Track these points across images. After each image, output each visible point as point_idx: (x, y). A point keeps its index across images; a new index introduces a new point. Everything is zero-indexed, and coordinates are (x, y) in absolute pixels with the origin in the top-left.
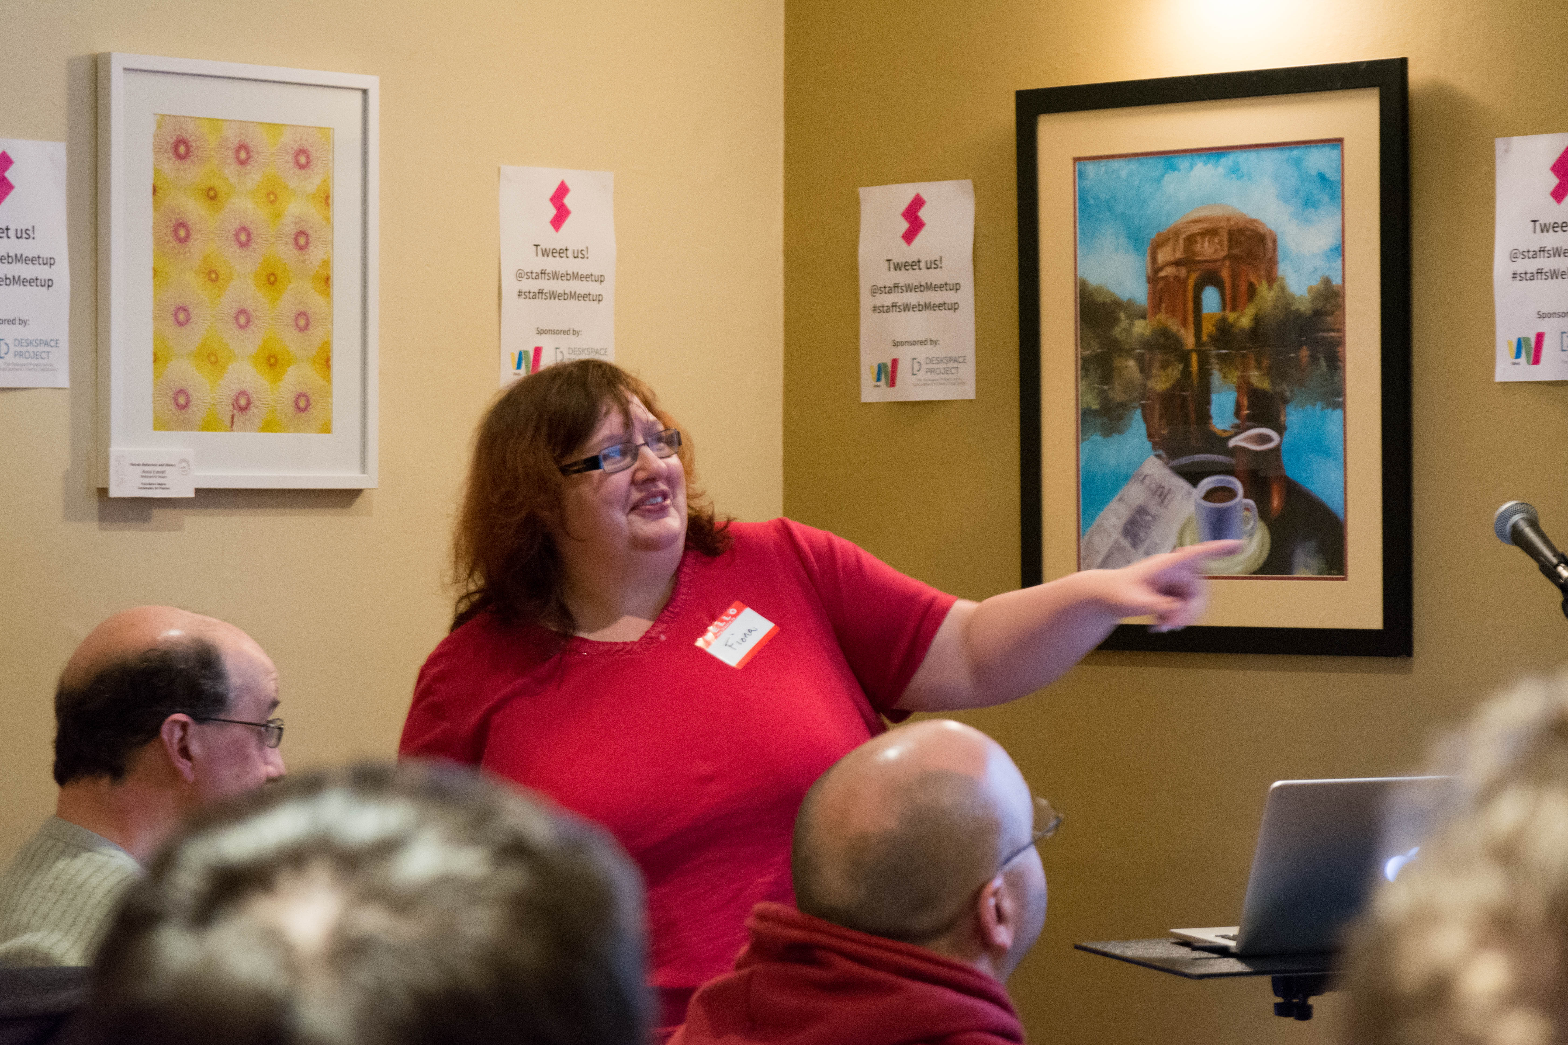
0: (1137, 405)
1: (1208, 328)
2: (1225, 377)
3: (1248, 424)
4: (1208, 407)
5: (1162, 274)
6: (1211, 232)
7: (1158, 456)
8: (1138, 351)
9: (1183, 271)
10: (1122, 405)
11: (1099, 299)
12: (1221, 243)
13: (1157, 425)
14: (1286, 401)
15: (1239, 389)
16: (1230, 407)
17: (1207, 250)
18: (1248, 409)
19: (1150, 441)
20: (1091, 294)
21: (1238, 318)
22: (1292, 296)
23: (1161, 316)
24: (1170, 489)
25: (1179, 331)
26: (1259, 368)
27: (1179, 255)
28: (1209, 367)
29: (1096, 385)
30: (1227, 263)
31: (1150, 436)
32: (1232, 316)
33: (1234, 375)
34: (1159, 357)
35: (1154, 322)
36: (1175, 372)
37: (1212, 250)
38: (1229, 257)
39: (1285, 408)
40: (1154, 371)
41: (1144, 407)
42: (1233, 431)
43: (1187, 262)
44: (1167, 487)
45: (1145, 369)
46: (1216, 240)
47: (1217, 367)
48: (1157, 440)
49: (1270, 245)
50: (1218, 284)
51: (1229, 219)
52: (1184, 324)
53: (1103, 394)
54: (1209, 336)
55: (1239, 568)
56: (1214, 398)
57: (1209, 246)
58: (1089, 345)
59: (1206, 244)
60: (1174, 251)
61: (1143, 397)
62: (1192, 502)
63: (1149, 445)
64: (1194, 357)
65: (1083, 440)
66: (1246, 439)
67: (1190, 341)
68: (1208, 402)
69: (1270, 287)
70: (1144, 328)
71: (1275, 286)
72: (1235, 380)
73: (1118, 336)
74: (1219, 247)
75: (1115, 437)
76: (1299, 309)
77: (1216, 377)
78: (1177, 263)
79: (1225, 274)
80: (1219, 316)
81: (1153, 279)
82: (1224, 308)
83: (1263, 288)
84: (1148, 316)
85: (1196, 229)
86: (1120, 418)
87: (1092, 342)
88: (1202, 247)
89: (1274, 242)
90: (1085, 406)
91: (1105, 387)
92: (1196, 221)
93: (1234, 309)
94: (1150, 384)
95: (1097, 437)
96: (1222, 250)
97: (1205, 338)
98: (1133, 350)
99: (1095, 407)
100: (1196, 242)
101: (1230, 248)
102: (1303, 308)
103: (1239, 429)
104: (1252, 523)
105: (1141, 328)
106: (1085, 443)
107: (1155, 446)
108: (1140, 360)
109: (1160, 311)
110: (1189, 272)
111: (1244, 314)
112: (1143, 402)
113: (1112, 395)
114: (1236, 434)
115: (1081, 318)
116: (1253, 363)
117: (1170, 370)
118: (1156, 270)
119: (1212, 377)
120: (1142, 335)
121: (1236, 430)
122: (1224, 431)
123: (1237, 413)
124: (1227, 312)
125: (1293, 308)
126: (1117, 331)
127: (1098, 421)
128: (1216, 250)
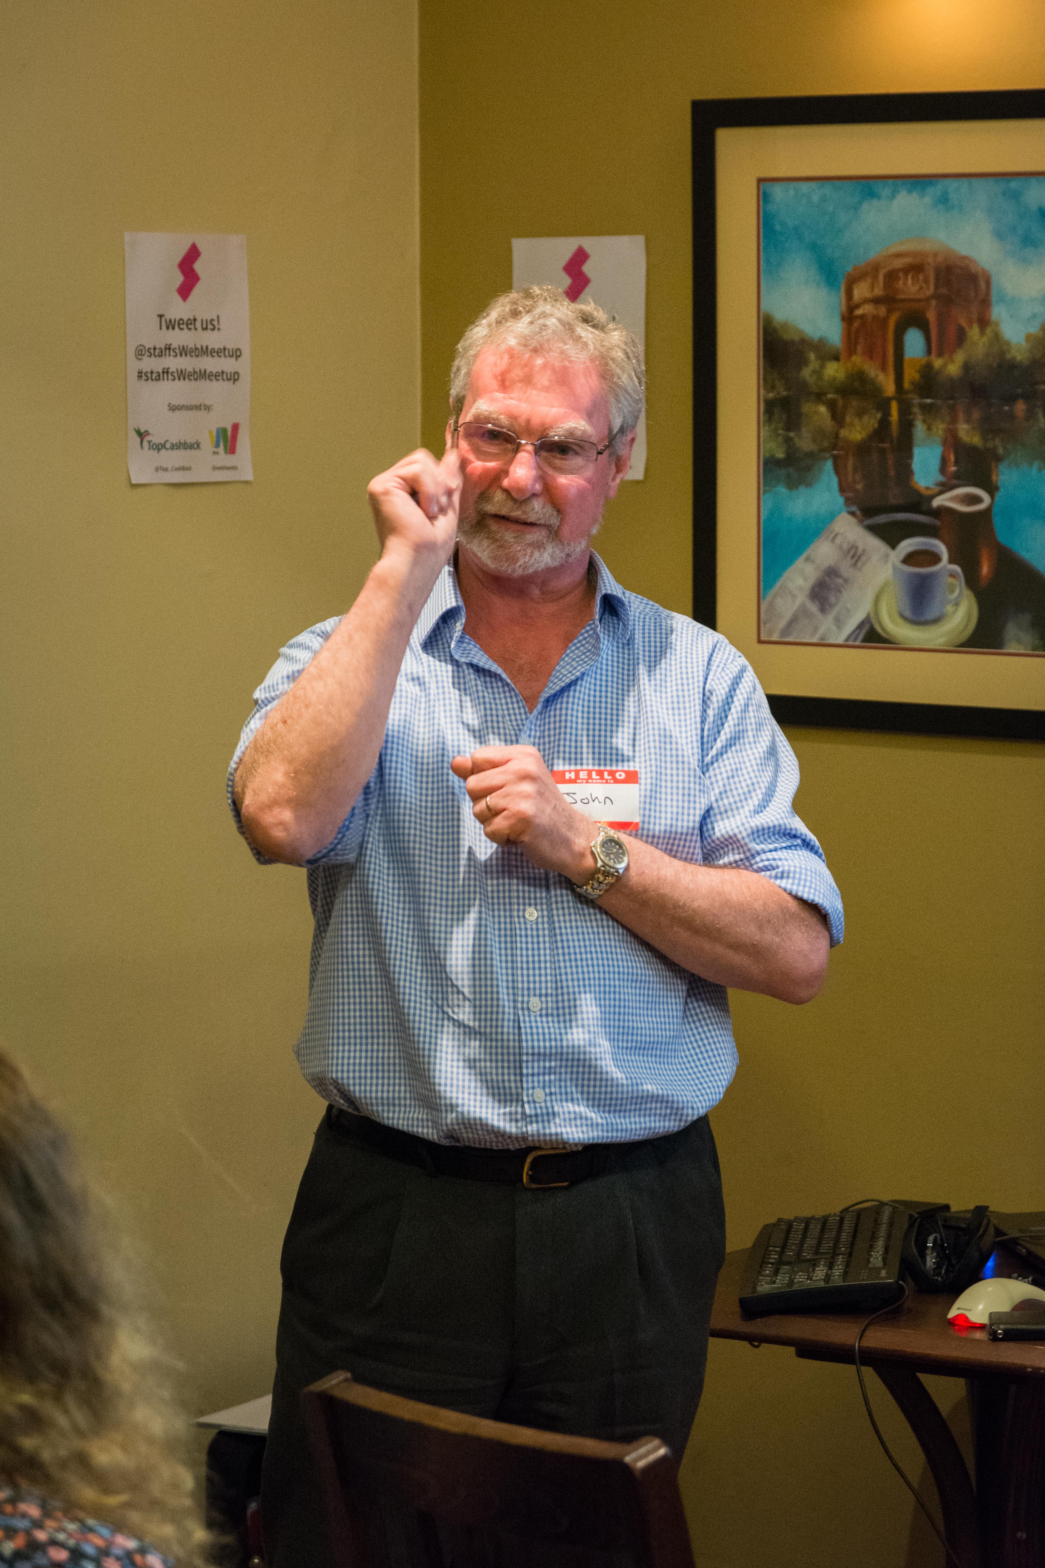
0: (828, 455)
1: (910, 375)
2: (929, 429)
3: (954, 482)
4: (909, 461)
5: (859, 312)
6: (916, 268)
7: (853, 514)
8: (830, 396)
9: (882, 311)
10: (810, 455)
11: (786, 337)
12: (926, 281)
13: (850, 479)
14: (999, 459)
15: (945, 443)
16: (935, 463)
17: (910, 288)
18: (955, 466)
19: (842, 495)
20: (775, 330)
21: (945, 365)
22: (1008, 343)
23: (857, 359)
24: (864, 551)
25: (877, 376)
26: (968, 421)
27: (879, 291)
28: (911, 417)
29: (781, 432)
30: (934, 303)
31: (842, 490)
32: (938, 363)
33: (940, 428)
34: (854, 403)
35: (849, 365)
36: (871, 422)
37: (917, 287)
38: (936, 296)
39: (997, 467)
40: (848, 419)
41: (835, 459)
42: (937, 489)
43: (888, 300)
44: (861, 548)
45: (838, 417)
46: (921, 277)
47: (920, 417)
48: (850, 494)
49: (983, 285)
50: (923, 325)
51: (936, 255)
52: (884, 368)
53: (788, 441)
54: (912, 383)
55: (941, 641)
56: (916, 451)
57: (912, 284)
58: (773, 387)
59: (910, 281)
60: (872, 287)
61: (834, 447)
62: (889, 566)
63: (841, 500)
64: (894, 407)
65: (765, 492)
66: (952, 499)
67: (890, 388)
68: (910, 456)
69: (982, 332)
70: (837, 371)
71: (989, 331)
72: (940, 432)
73: (808, 378)
74: (924, 285)
75: (802, 489)
76: (1014, 358)
77: (920, 429)
78: (876, 301)
79: (931, 316)
80: (923, 362)
81: (848, 317)
82: (929, 351)
83: (974, 332)
84: (842, 357)
85: (899, 263)
86: (808, 469)
87: (777, 383)
88: (905, 284)
89: (988, 283)
90: (767, 455)
91: (792, 434)
92: (899, 255)
93: (940, 354)
94: (844, 433)
95: (782, 490)
96: (928, 288)
97: (907, 385)
98: (825, 394)
99: (780, 455)
100: (898, 279)
101: (937, 287)
102: (1019, 358)
103: (945, 487)
104: (957, 592)
105: (834, 371)
106: (768, 495)
107: (848, 501)
108: (832, 406)
109: (855, 353)
110: (890, 311)
111: (952, 361)
112: (835, 452)
113: (799, 443)
114: (941, 493)
115: (764, 357)
116: (961, 416)
117: (866, 418)
118: (851, 308)
119: (913, 429)
120: (835, 379)
121: (940, 488)
122: (927, 488)
123: (943, 469)
124: (933, 357)
125: (1008, 356)
126: (806, 373)
127: (782, 472)
128: (921, 288)
